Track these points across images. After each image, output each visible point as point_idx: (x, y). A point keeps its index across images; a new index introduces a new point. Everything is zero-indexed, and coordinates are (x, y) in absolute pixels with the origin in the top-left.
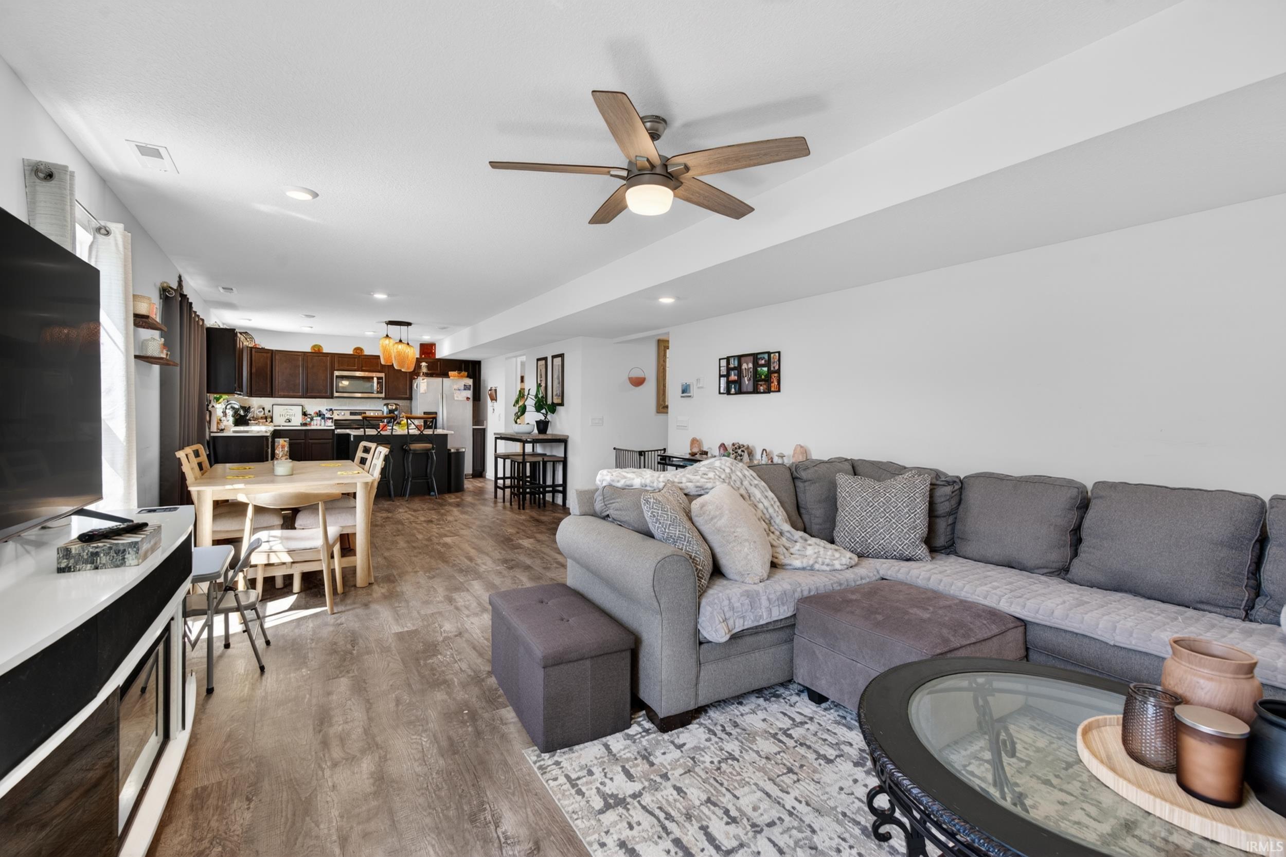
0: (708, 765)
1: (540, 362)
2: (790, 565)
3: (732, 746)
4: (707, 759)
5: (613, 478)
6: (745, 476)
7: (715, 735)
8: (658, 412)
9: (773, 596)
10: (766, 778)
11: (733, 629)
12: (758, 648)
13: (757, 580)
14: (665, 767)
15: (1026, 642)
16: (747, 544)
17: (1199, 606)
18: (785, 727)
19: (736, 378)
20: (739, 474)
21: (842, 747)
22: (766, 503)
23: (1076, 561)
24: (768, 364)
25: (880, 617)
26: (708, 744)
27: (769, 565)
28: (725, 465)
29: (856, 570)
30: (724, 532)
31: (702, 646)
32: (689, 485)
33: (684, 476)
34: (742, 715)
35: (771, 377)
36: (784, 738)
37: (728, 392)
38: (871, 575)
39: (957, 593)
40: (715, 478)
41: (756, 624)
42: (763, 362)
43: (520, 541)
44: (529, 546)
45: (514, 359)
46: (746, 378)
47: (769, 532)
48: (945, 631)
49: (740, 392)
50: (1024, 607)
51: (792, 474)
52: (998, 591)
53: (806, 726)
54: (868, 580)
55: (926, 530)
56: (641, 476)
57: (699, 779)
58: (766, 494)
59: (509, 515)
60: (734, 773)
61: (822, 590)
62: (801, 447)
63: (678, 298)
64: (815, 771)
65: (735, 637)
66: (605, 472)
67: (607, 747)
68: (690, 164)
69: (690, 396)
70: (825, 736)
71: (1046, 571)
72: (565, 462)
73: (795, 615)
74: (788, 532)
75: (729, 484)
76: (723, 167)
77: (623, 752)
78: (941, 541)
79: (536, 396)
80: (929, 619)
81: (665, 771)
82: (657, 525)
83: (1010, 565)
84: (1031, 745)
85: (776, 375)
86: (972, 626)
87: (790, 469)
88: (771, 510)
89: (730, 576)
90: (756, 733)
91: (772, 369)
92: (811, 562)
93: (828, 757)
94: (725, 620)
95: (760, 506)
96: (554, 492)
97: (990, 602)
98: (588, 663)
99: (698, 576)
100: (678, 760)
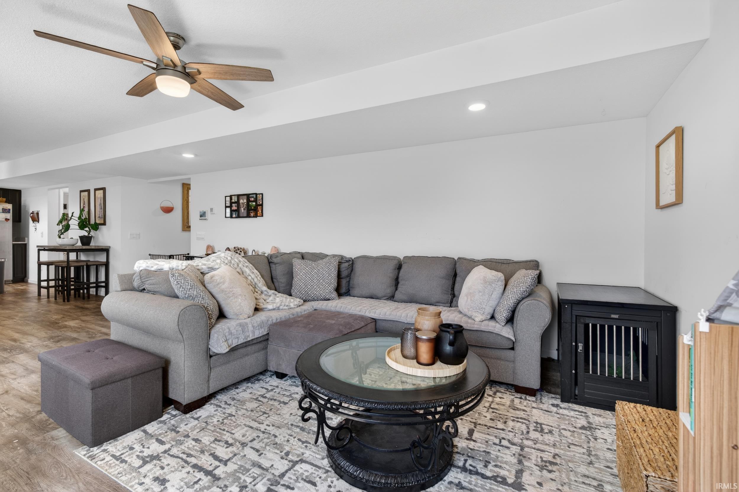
0: (216, 423)
1: (83, 194)
2: (266, 308)
3: (231, 410)
4: (215, 420)
5: (147, 265)
6: (240, 261)
7: (220, 407)
8: (184, 230)
9: (255, 325)
10: (251, 420)
11: (231, 346)
12: (247, 355)
13: (246, 316)
14: (187, 431)
15: (376, 329)
16: (240, 297)
17: (437, 304)
18: (262, 393)
19: (236, 208)
20: (236, 260)
21: (293, 395)
22: (253, 276)
23: (397, 292)
24: (256, 200)
25: (312, 326)
26: (216, 412)
27: (253, 308)
28: (227, 255)
29: (302, 307)
30: (226, 291)
31: (212, 358)
32: (204, 267)
33: (200, 262)
34: (238, 393)
35: (257, 208)
36: (262, 399)
37: (231, 217)
38: (309, 309)
39: (348, 311)
40: (221, 263)
41: (245, 341)
42: (253, 199)
43: (67, 323)
44: (76, 325)
45: (57, 190)
46: (242, 209)
47: (255, 292)
48: (341, 327)
49: (239, 217)
50: (375, 313)
51: (268, 261)
52: (365, 308)
53: (274, 391)
54: (308, 311)
55: (336, 285)
56: (169, 263)
57: (210, 431)
58: (252, 270)
59: (54, 306)
60: (232, 422)
61: (283, 319)
62: (275, 247)
63: (196, 155)
64: (278, 410)
65: (233, 350)
66: (141, 261)
67: (145, 431)
68: (201, 70)
69: (206, 219)
70: (285, 393)
71: (385, 298)
72: (107, 265)
73: (268, 333)
74: (266, 291)
75: (230, 266)
76: (223, 77)
77: (156, 432)
78: (343, 290)
79: (80, 218)
80: (335, 323)
81: (187, 433)
82: (181, 289)
83: (372, 297)
84: (377, 374)
85: (261, 207)
86: (353, 324)
87: (267, 257)
88: (256, 280)
89: (230, 317)
90: (246, 401)
91: (258, 203)
92: (278, 305)
93: (285, 401)
94: (226, 340)
95: (250, 278)
96: (97, 287)
97: (362, 313)
98: (129, 381)
99: (209, 318)
100: (196, 425)
